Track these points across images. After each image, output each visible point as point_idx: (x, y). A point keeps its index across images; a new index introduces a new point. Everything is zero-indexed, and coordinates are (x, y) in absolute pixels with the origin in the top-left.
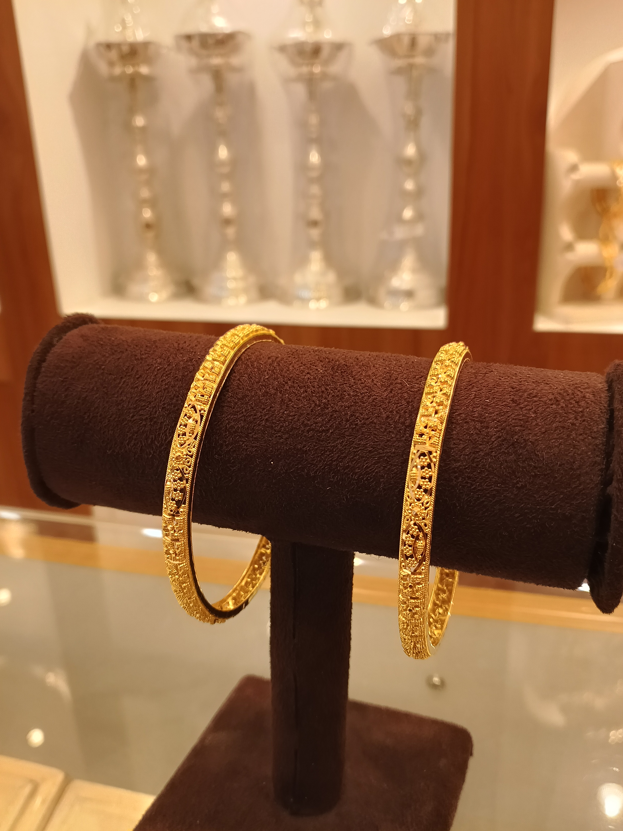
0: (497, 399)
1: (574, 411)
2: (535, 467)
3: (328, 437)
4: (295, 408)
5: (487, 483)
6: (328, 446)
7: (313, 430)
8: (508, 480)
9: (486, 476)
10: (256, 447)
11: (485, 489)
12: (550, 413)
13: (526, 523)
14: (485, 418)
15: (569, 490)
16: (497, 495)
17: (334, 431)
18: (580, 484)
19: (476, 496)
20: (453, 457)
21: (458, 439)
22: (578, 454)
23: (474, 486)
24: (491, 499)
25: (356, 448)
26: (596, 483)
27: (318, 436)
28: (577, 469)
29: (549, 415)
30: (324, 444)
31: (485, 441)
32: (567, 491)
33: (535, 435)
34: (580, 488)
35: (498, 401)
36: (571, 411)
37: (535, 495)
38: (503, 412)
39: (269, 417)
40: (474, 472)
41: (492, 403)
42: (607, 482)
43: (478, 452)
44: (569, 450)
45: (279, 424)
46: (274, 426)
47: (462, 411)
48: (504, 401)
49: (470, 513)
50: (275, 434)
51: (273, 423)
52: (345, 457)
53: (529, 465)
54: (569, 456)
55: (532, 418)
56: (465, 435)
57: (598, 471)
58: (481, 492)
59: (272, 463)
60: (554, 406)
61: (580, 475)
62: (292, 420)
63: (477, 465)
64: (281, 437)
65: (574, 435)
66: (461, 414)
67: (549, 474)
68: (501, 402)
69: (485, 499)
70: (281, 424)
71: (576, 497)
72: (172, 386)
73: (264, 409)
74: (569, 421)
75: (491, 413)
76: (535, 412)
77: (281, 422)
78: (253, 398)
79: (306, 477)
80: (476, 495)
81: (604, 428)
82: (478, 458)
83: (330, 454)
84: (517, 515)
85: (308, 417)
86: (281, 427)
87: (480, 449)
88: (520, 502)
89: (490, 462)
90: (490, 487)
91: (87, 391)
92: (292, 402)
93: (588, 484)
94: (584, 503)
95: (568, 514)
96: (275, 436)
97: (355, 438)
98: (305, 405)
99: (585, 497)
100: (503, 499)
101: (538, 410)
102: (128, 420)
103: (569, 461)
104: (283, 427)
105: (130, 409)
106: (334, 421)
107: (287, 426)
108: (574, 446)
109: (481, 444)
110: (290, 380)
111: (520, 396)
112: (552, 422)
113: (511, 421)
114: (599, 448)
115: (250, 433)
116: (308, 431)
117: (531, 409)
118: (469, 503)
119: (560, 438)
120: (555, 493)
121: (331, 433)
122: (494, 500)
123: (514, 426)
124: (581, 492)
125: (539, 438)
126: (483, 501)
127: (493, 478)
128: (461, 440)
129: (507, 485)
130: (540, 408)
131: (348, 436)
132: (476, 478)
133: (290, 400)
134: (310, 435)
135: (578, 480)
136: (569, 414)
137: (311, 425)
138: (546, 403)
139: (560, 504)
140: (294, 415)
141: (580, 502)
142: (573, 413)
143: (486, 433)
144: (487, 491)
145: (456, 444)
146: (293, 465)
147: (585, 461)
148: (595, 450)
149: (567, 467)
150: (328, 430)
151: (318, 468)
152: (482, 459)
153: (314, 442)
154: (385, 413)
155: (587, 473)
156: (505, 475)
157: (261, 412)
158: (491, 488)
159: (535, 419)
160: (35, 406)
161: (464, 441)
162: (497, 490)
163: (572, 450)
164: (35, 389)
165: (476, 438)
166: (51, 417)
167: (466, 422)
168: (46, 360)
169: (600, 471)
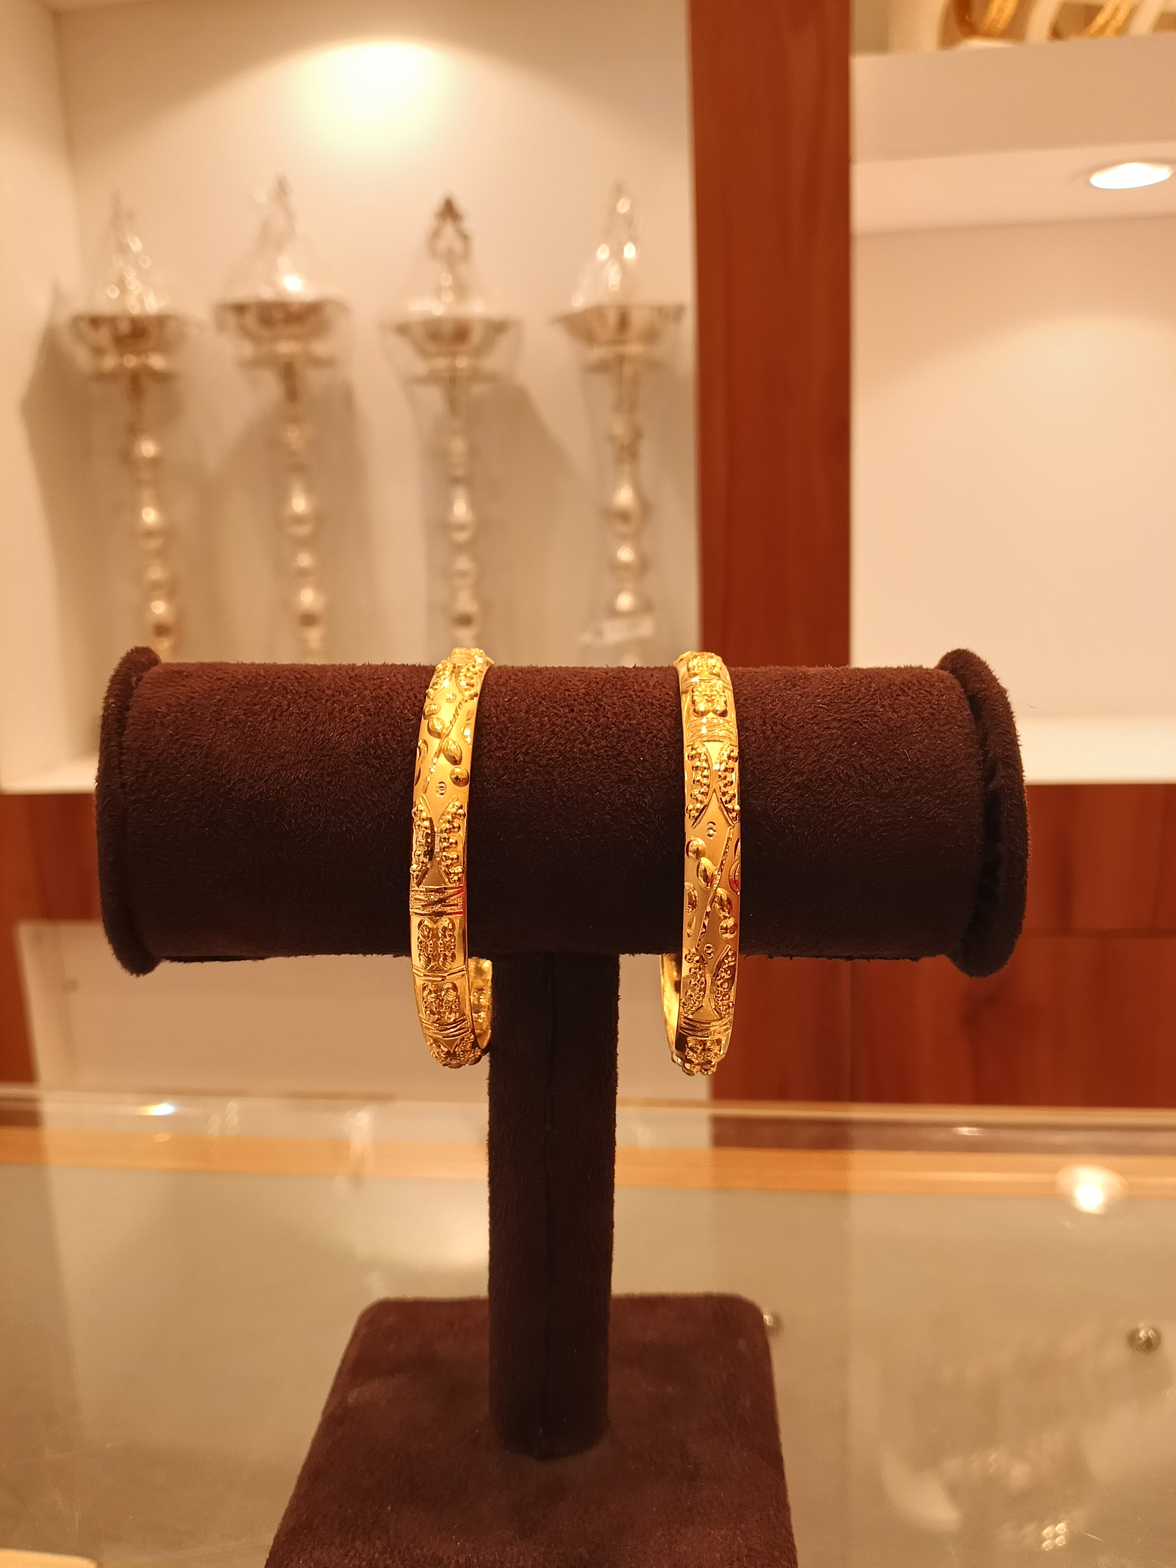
2: (899, 769)
5: (843, 798)
11: (842, 806)
12: (901, 705)
15: (945, 791)
16: (857, 812)
18: (958, 782)
21: (796, 747)
22: (947, 747)
24: (850, 818)
26: (976, 779)
28: (951, 764)
29: (899, 708)
32: (943, 794)
34: (959, 786)
36: (924, 701)
39: (528, 749)
40: (824, 785)
42: (990, 775)
44: (935, 743)
46: (537, 760)
51: (535, 756)
54: (938, 750)
57: (975, 764)
58: (837, 812)
61: (955, 771)
65: (937, 726)
67: (917, 775)
70: (549, 756)
71: (955, 799)
72: (363, 723)
73: (517, 739)
74: (926, 712)
77: (548, 754)
78: (497, 727)
81: (968, 715)
86: (547, 761)
90: (848, 802)
93: (967, 781)
94: (965, 806)
95: (948, 822)
99: (966, 798)
100: (866, 816)
103: (939, 757)
105: (300, 762)
107: (557, 758)
108: (941, 739)
110: (544, 699)
114: (970, 738)
119: (922, 732)
122: (855, 819)
124: (961, 793)
127: (850, 788)
132: (827, 793)
133: (554, 724)
135: (954, 779)
139: (938, 812)
141: (961, 806)
145: (795, 753)
147: (957, 754)
148: (966, 740)
149: (938, 764)
155: (962, 768)
157: (513, 744)
161: (804, 749)
162: (857, 806)
163: (939, 744)
164: (123, 751)
165: (820, 743)
166: (159, 790)
167: (801, 726)
168: (130, 706)
169: (979, 763)
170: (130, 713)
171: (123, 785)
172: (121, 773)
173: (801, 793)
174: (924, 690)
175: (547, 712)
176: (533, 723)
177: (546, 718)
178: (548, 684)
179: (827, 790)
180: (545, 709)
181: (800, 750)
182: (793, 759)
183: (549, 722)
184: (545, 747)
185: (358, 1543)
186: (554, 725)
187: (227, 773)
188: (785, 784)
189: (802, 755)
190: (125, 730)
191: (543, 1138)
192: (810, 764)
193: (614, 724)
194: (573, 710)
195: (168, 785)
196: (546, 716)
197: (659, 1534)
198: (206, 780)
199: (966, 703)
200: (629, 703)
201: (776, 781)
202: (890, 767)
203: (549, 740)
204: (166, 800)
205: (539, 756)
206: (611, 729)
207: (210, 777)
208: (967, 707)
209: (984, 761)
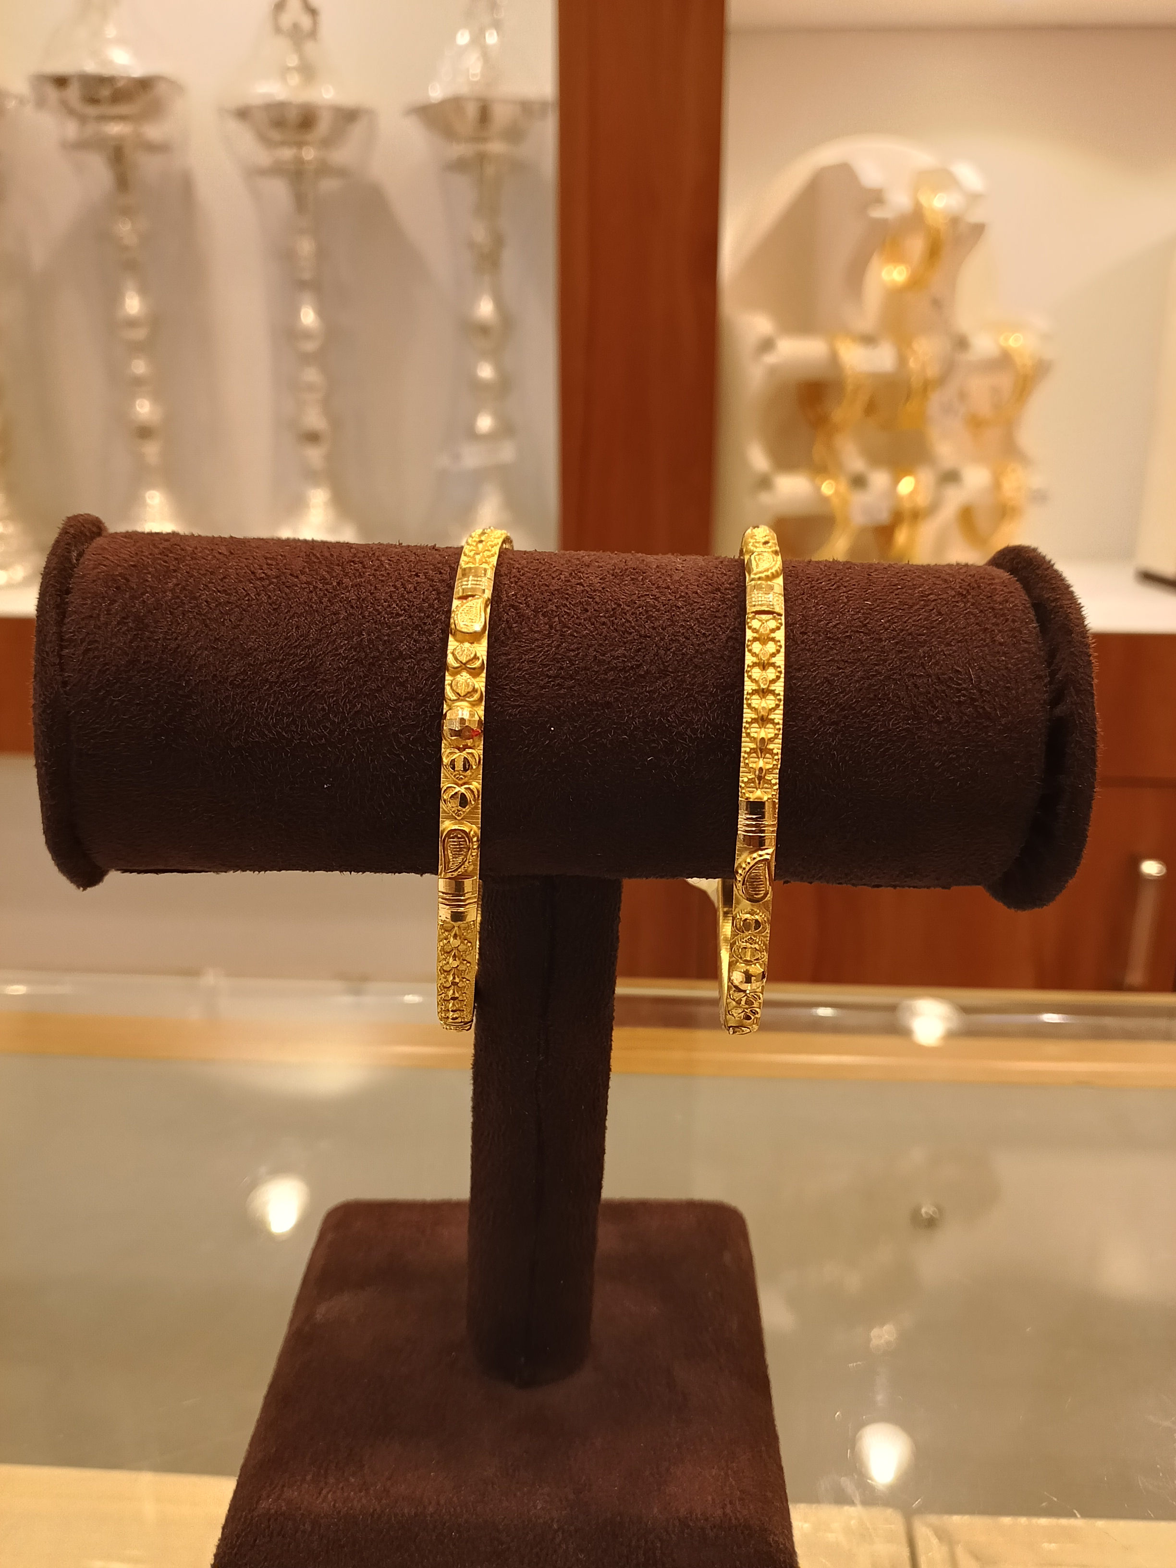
0: (881, 601)
2: (956, 689)
4: (576, 637)
5: (892, 720)
7: (614, 669)
8: (922, 713)
9: (890, 710)
10: (520, 706)
11: (890, 730)
13: (949, 775)
16: (908, 736)
21: (843, 660)
24: (899, 744)
25: (688, 690)
26: (1041, 703)
27: (625, 677)
28: (1015, 685)
31: (881, 660)
33: (949, 644)
34: (1022, 711)
35: (883, 602)
38: (895, 617)
40: (872, 706)
41: (876, 605)
43: (874, 676)
44: (999, 660)
45: (554, 665)
47: (837, 620)
48: (892, 603)
49: (869, 771)
50: (551, 681)
52: (672, 707)
54: (1001, 669)
56: (850, 653)
57: (1042, 686)
58: (884, 736)
59: (552, 729)
60: (961, 605)
61: (1019, 694)
62: (575, 656)
64: (561, 685)
66: (838, 624)
68: (888, 604)
69: (891, 745)
70: (559, 665)
74: (990, 621)
75: (879, 620)
76: (940, 614)
77: (558, 662)
79: (609, 746)
80: (878, 740)
81: (1035, 628)
82: (876, 685)
84: (937, 764)
85: (601, 650)
86: (558, 670)
87: (875, 671)
88: (941, 743)
89: (894, 689)
91: (176, 639)
92: (569, 628)
93: (1032, 705)
97: (685, 675)
98: (592, 632)
99: (1030, 725)
100: (917, 742)
101: (942, 611)
102: (272, 682)
104: (562, 668)
107: (569, 667)
108: (1005, 654)
109: (876, 665)
110: (553, 595)
113: (911, 628)
114: (1037, 655)
117: (931, 611)
119: (982, 646)
122: (903, 745)
123: (916, 635)
124: (1025, 719)
125: (954, 649)
126: (889, 749)
127: (901, 710)
128: (847, 661)
129: (922, 721)
130: (944, 608)
131: (672, 672)
132: (875, 714)
133: (565, 626)
134: (611, 678)
135: (1017, 702)
137: (609, 662)
138: (947, 601)
140: (578, 649)
143: (881, 648)
144: (893, 732)
145: (840, 669)
146: (587, 729)
148: (1032, 657)
151: (631, 729)
152: (881, 686)
154: (723, 633)
158: (897, 728)
160: (66, 674)
161: (851, 663)
162: (907, 730)
163: (1003, 661)
164: (62, 643)
165: (868, 657)
166: (107, 691)
167: (847, 636)
168: (72, 588)
169: (1045, 686)
170: (69, 598)
171: (65, 684)
172: (62, 670)
173: (845, 715)
174: (984, 595)
175: (556, 612)
176: (541, 624)
177: (557, 619)
178: (557, 576)
180: (554, 608)
181: (846, 664)
182: (837, 675)
183: (560, 623)
184: (556, 654)
185: (331, 1480)
186: (567, 627)
187: (186, 672)
189: (848, 670)
190: (65, 617)
191: (536, 1069)
192: (857, 681)
193: (633, 628)
194: (587, 611)
195: (118, 685)
196: (556, 616)
197: (647, 1473)
198: (162, 680)
199: (1032, 615)
200: (651, 602)
202: (949, 686)
203: (559, 645)
204: (115, 703)
205: (549, 665)
206: (631, 633)
207: (165, 677)
208: (1034, 618)
209: (1050, 683)
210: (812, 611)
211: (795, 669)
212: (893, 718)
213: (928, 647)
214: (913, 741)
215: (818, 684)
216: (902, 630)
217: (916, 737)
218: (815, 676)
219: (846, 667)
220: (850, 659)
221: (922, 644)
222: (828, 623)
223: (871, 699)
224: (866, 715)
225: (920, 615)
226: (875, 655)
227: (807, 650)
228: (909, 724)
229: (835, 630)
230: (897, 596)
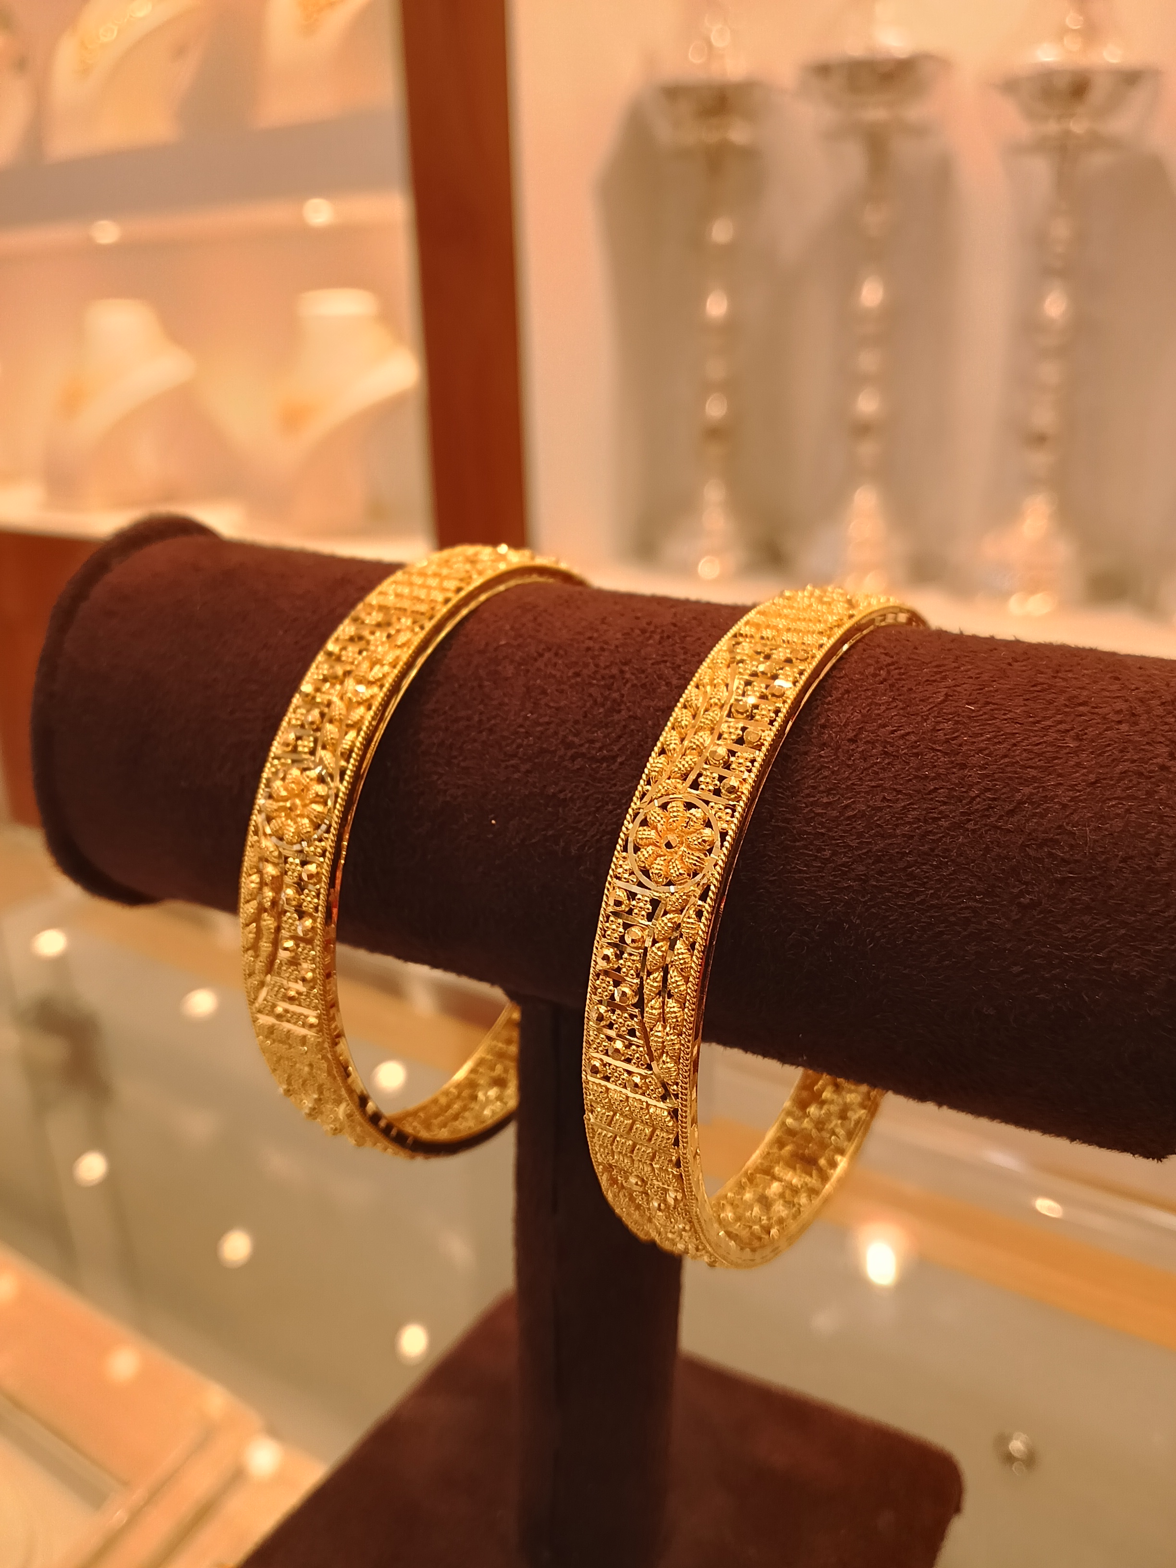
0: (996, 706)
1: (1169, 740)
2: (1063, 860)
3: (614, 773)
4: (551, 708)
5: (952, 891)
6: (611, 793)
7: (583, 755)
8: (1000, 887)
9: (951, 874)
10: (465, 786)
11: (946, 905)
12: (1113, 740)
13: (1035, 990)
14: (960, 745)
15: (1140, 917)
16: (973, 920)
17: (626, 760)
18: (1168, 906)
19: (926, 920)
20: (878, 829)
21: (895, 789)
22: (1168, 836)
23: (922, 897)
24: (958, 928)
27: (592, 769)
28: (1165, 870)
29: (1109, 745)
30: (603, 787)
31: (953, 797)
32: (1135, 921)
33: (1072, 788)
34: (1166, 914)
35: (996, 709)
36: (1162, 740)
37: (1059, 926)
38: (1004, 735)
39: (495, 725)
40: (924, 864)
41: (981, 713)
43: (935, 820)
44: (1148, 825)
46: (504, 743)
47: (910, 728)
48: (1010, 711)
49: (910, 958)
50: (505, 761)
51: (503, 737)
53: (1050, 855)
54: (1147, 839)
55: (1068, 749)
56: (910, 780)
58: (937, 912)
59: (493, 822)
60: (1124, 727)
61: (1168, 885)
62: (542, 733)
63: (932, 850)
65: (1164, 793)
66: (908, 734)
67: (1095, 878)
68: (1003, 712)
69: (946, 927)
70: (519, 741)
71: (1155, 934)
73: (486, 707)
74: (1155, 761)
75: (976, 735)
76: (1077, 738)
77: (520, 737)
79: (561, 855)
80: (926, 917)
82: (935, 834)
83: (615, 809)
84: (1016, 969)
85: (575, 729)
86: (518, 748)
87: (941, 812)
88: (1024, 940)
89: (963, 844)
90: (959, 900)
92: (547, 695)
95: (1134, 974)
96: (503, 765)
98: (572, 703)
100: (987, 931)
101: (1086, 734)
103: (1145, 852)
104: (522, 746)
106: (629, 739)
107: (530, 746)
108: (1161, 818)
109: (945, 803)
111: (1047, 701)
112: (1113, 760)
113: (1019, 754)
115: (455, 757)
116: (573, 759)
117: (1068, 731)
118: (908, 935)
119: (1129, 798)
120: (1109, 923)
121: (621, 764)
122: (965, 931)
123: (1025, 767)
124: (1170, 925)
125: (1080, 796)
126: (942, 933)
127: (966, 880)
128: (900, 791)
129: (998, 899)
130: (1091, 729)
132: (926, 877)
133: (544, 692)
134: (576, 767)
135: (1163, 897)
136: (1155, 745)
137: (581, 745)
138: (1105, 718)
139: (1118, 950)
140: (548, 723)
141: (1167, 948)
142: (1168, 743)
144: (951, 909)
145: (888, 800)
146: (537, 829)
149: (1139, 865)
150: (614, 758)
151: (587, 839)
152: (943, 837)
153: (583, 782)
156: (994, 875)
157: (479, 714)
158: (959, 904)
159: (1076, 752)
163: (1154, 827)
165: (936, 789)
167: (915, 754)
179: (927, 872)
182: (880, 809)
188: (857, 848)
192: (909, 823)
198: (130, 704)
201: (844, 842)
206: (619, 712)
210: (879, 709)
211: (823, 792)
212: (954, 887)
213: (1035, 788)
214: (978, 927)
215: (849, 818)
216: (1005, 756)
217: (985, 922)
218: (846, 806)
219: (898, 800)
220: (906, 788)
221: (1026, 782)
222: (895, 731)
223: (925, 853)
224: (912, 876)
225: (1045, 735)
226: (948, 789)
227: (849, 766)
228: (976, 900)
229: (901, 742)
230: (1025, 702)
